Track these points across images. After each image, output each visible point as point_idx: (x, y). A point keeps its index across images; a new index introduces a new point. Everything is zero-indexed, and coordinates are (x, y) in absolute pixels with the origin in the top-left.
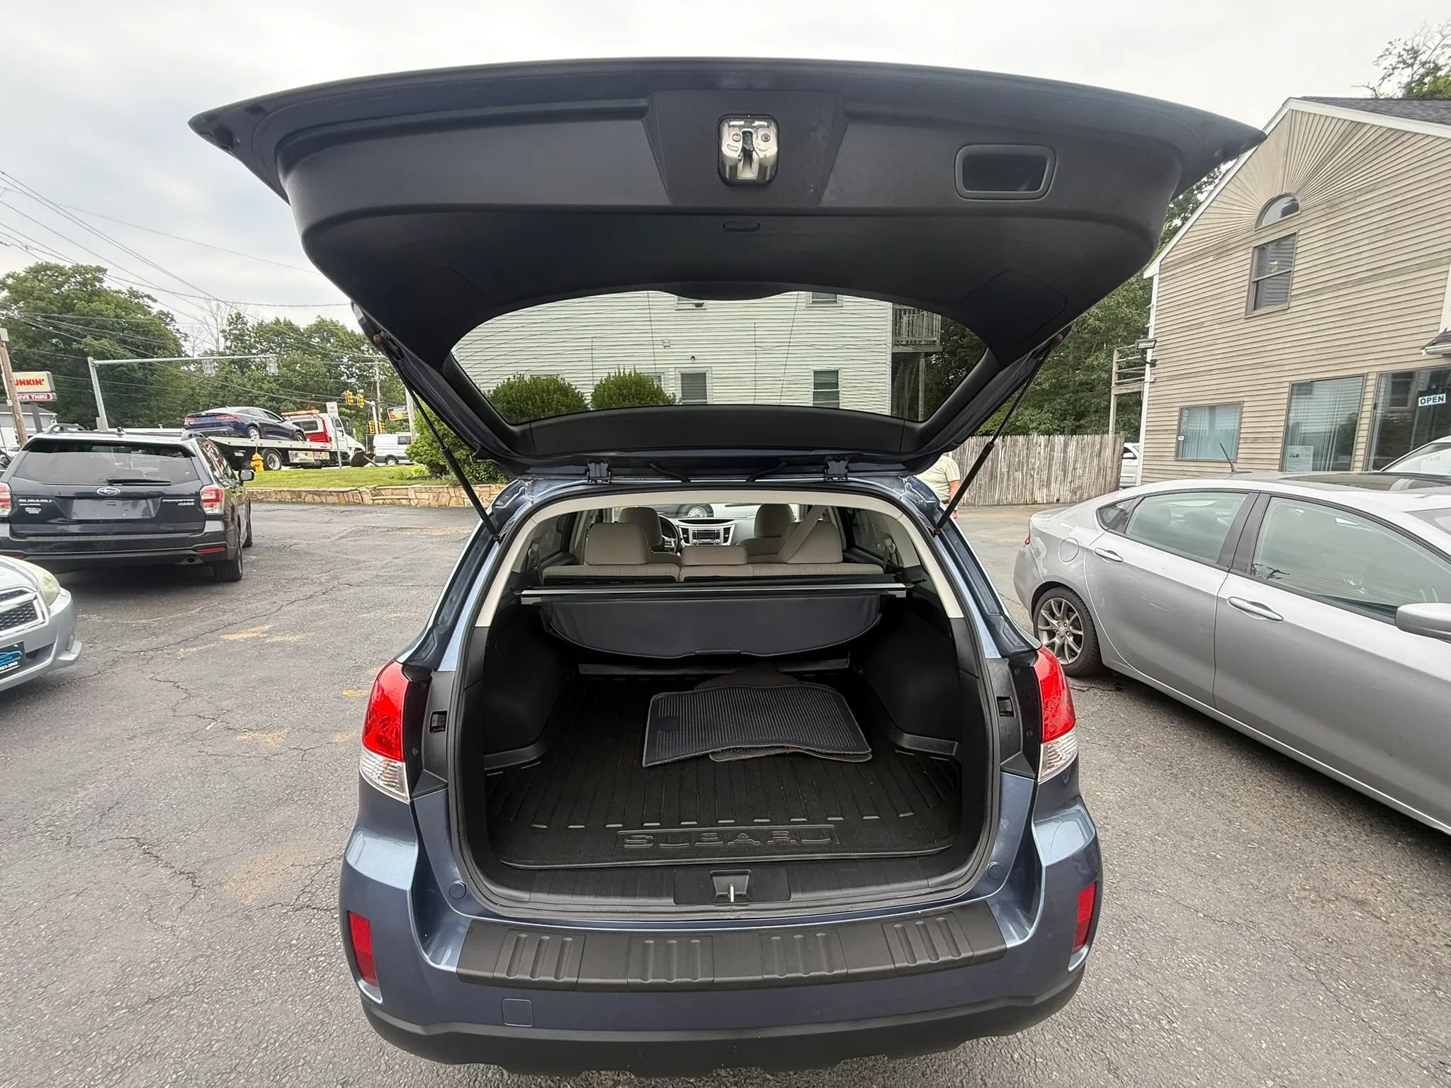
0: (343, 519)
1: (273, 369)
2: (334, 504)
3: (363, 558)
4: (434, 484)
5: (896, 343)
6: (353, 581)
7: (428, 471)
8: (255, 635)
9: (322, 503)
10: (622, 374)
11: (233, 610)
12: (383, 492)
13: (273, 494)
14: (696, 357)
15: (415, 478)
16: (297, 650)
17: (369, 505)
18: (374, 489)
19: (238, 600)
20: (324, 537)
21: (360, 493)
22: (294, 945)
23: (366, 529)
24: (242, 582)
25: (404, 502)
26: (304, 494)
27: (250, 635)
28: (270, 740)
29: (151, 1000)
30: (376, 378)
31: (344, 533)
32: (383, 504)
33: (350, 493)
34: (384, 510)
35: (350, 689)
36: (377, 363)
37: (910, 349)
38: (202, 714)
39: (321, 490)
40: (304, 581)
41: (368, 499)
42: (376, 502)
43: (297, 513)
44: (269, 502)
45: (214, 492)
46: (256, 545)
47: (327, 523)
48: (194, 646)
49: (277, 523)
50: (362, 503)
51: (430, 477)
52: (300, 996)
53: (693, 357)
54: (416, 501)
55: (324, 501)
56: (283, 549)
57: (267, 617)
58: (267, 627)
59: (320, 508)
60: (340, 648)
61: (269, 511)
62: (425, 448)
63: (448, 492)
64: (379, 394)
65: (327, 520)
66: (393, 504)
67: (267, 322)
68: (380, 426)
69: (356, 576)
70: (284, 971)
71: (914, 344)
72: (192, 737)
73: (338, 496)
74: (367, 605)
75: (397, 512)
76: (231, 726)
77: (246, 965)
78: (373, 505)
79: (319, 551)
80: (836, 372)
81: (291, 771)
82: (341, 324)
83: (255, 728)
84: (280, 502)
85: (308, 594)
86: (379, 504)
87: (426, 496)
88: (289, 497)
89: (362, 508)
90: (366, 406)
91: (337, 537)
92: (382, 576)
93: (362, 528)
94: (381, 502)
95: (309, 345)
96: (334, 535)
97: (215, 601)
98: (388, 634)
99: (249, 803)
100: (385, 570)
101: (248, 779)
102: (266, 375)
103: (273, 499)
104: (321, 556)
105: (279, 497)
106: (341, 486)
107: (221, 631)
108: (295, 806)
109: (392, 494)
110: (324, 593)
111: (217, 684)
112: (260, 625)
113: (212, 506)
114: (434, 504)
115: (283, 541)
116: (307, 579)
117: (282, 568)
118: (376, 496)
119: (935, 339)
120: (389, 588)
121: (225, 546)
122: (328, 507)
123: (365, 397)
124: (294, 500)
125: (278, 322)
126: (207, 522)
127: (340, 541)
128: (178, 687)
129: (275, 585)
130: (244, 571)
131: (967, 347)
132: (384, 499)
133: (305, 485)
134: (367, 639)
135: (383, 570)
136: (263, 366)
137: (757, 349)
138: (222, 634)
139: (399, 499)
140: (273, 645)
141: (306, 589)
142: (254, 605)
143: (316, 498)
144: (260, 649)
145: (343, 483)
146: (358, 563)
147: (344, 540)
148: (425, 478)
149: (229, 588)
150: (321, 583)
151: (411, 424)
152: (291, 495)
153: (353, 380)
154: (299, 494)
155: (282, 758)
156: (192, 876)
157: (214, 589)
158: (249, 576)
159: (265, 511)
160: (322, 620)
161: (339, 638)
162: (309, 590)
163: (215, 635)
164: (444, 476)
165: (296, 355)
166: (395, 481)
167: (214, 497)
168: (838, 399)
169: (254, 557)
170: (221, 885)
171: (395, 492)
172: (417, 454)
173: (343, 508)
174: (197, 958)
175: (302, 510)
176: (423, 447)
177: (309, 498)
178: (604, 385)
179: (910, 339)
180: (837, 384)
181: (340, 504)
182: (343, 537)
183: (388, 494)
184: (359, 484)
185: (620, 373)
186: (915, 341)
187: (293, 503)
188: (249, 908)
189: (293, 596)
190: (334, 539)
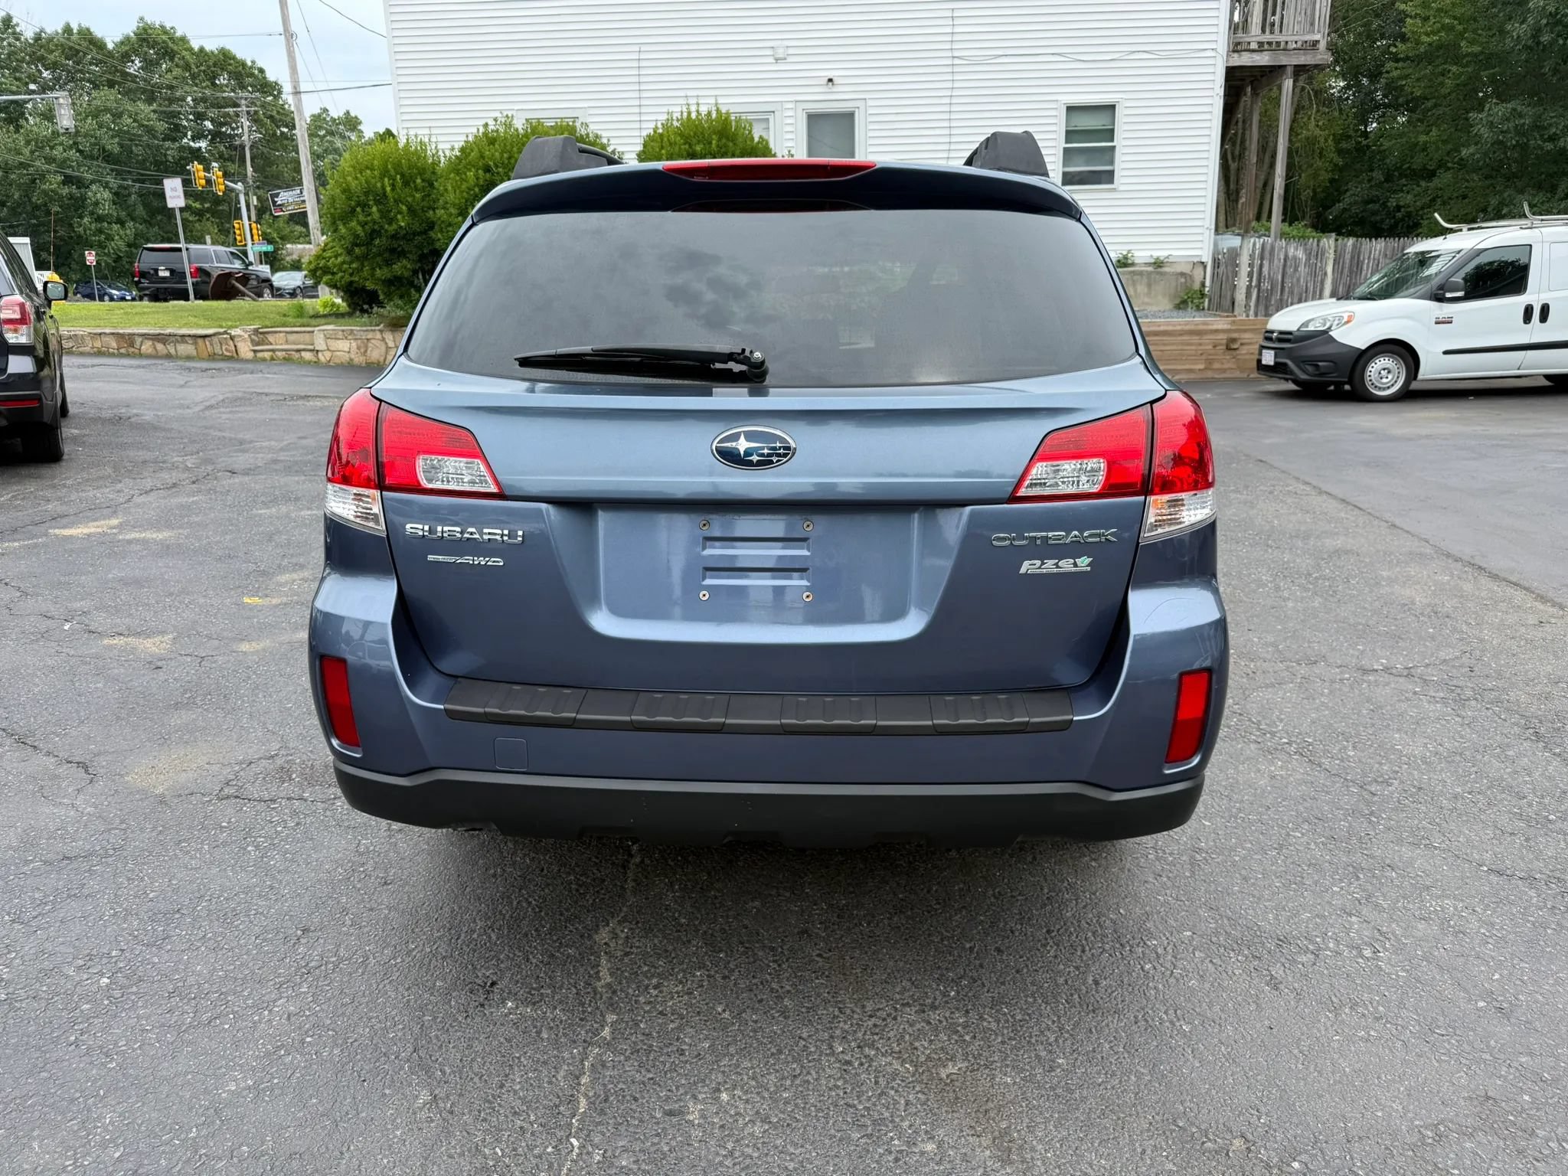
0: (206, 381)
1: (66, 119)
2: (189, 358)
3: (248, 436)
4: (358, 326)
5: (1236, 48)
6: (236, 467)
7: (344, 304)
8: (100, 530)
9: (169, 356)
10: (693, 116)
11: (59, 499)
12: (271, 338)
13: (88, 340)
14: (836, 80)
15: (325, 316)
16: (166, 549)
17: (247, 361)
18: (256, 331)
19: (64, 486)
20: (181, 407)
21: (232, 338)
22: (225, 827)
23: (248, 396)
24: (63, 464)
25: (307, 356)
26: (138, 340)
27: (93, 530)
28: (152, 646)
29: (66, 858)
30: (245, 138)
31: (213, 402)
32: (272, 359)
33: (215, 339)
34: (276, 369)
35: (253, 596)
36: (245, 109)
37: (1263, 59)
38: (49, 615)
39: (168, 331)
40: (159, 465)
41: (245, 350)
42: (260, 355)
43: (131, 371)
44: (82, 354)
45: (17, 309)
46: (75, 416)
47: (182, 386)
48: (15, 541)
49: (101, 384)
50: (234, 357)
51: (350, 314)
52: (241, 867)
53: (830, 80)
54: (328, 355)
55: (172, 351)
56: (118, 420)
57: (113, 509)
58: (115, 522)
59: (166, 363)
60: (231, 549)
61: (84, 366)
62: (340, 259)
63: (383, 339)
64: (250, 169)
65: (182, 383)
66: (287, 360)
67: (50, 30)
68: (255, 231)
69: (241, 461)
70: (217, 846)
71: (1275, 47)
72: (43, 637)
73: (195, 343)
74: (263, 499)
75: (298, 372)
76: (92, 628)
77: (171, 839)
78: (255, 360)
79: (175, 425)
80: (1112, 108)
81: (187, 676)
82: (179, 34)
83: (126, 633)
84: (99, 353)
85: (170, 482)
86: (264, 360)
87: (343, 345)
88: (114, 345)
89: (237, 366)
90: (228, 190)
91: (201, 407)
92: (282, 461)
93: (240, 395)
94: (267, 355)
95: (125, 75)
96: (197, 404)
97: (31, 487)
98: (302, 535)
99: (137, 704)
100: (286, 453)
101: (131, 680)
102: (56, 134)
103: (87, 349)
104: (180, 432)
105: (98, 344)
106: (199, 326)
107: (47, 524)
108: (200, 710)
109: (287, 342)
110: (194, 482)
111: (60, 583)
112: (104, 519)
113: (16, 331)
114: (358, 359)
115: (115, 411)
116: (164, 462)
117: (123, 446)
118: (258, 344)
119: (1317, 37)
120: (296, 478)
121: (39, 399)
122: (180, 363)
123: (226, 175)
124: (123, 351)
125: (68, 30)
126: (11, 357)
127: (207, 413)
128: (6, 584)
129: (115, 469)
130: (67, 448)
131: (1404, 60)
132: (273, 351)
133: (138, 324)
134: (270, 540)
135: (282, 454)
136: (49, 116)
137: (957, 61)
138: (51, 528)
139: (298, 351)
140: (129, 542)
141: (165, 475)
142: (91, 494)
143: (160, 346)
144: (111, 547)
145: (202, 322)
146: (241, 443)
147: (214, 411)
148: (343, 315)
149: (46, 471)
150: (187, 469)
151: (313, 219)
152: (118, 342)
153: (203, 144)
154: (128, 340)
155: (173, 663)
156: (84, 766)
157: (24, 471)
158: (73, 456)
159: (79, 367)
160: (197, 515)
161: (228, 537)
162: (168, 477)
163: (42, 528)
164: (375, 309)
165: (108, 96)
166: (290, 320)
167: (17, 316)
168: (1112, 162)
169: (76, 431)
170: (122, 776)
171: (291, 337)
172: (326, 271)
173: (204, 365)
174: (110, 829)
175: (139, 367)
176: (336, 257)
177: (147, 347)
178: (661, 135)
179: (1267, 37)
180: (1113, 131)
181: (200, 359)
182: (211, 407)
183: (279, 342)
184: (230, 323)
185: (689, 113)
186: (1278, 43)
187: (121, 356)
188: (163, 795)
189: (148, 484)
190: (197, 409)
